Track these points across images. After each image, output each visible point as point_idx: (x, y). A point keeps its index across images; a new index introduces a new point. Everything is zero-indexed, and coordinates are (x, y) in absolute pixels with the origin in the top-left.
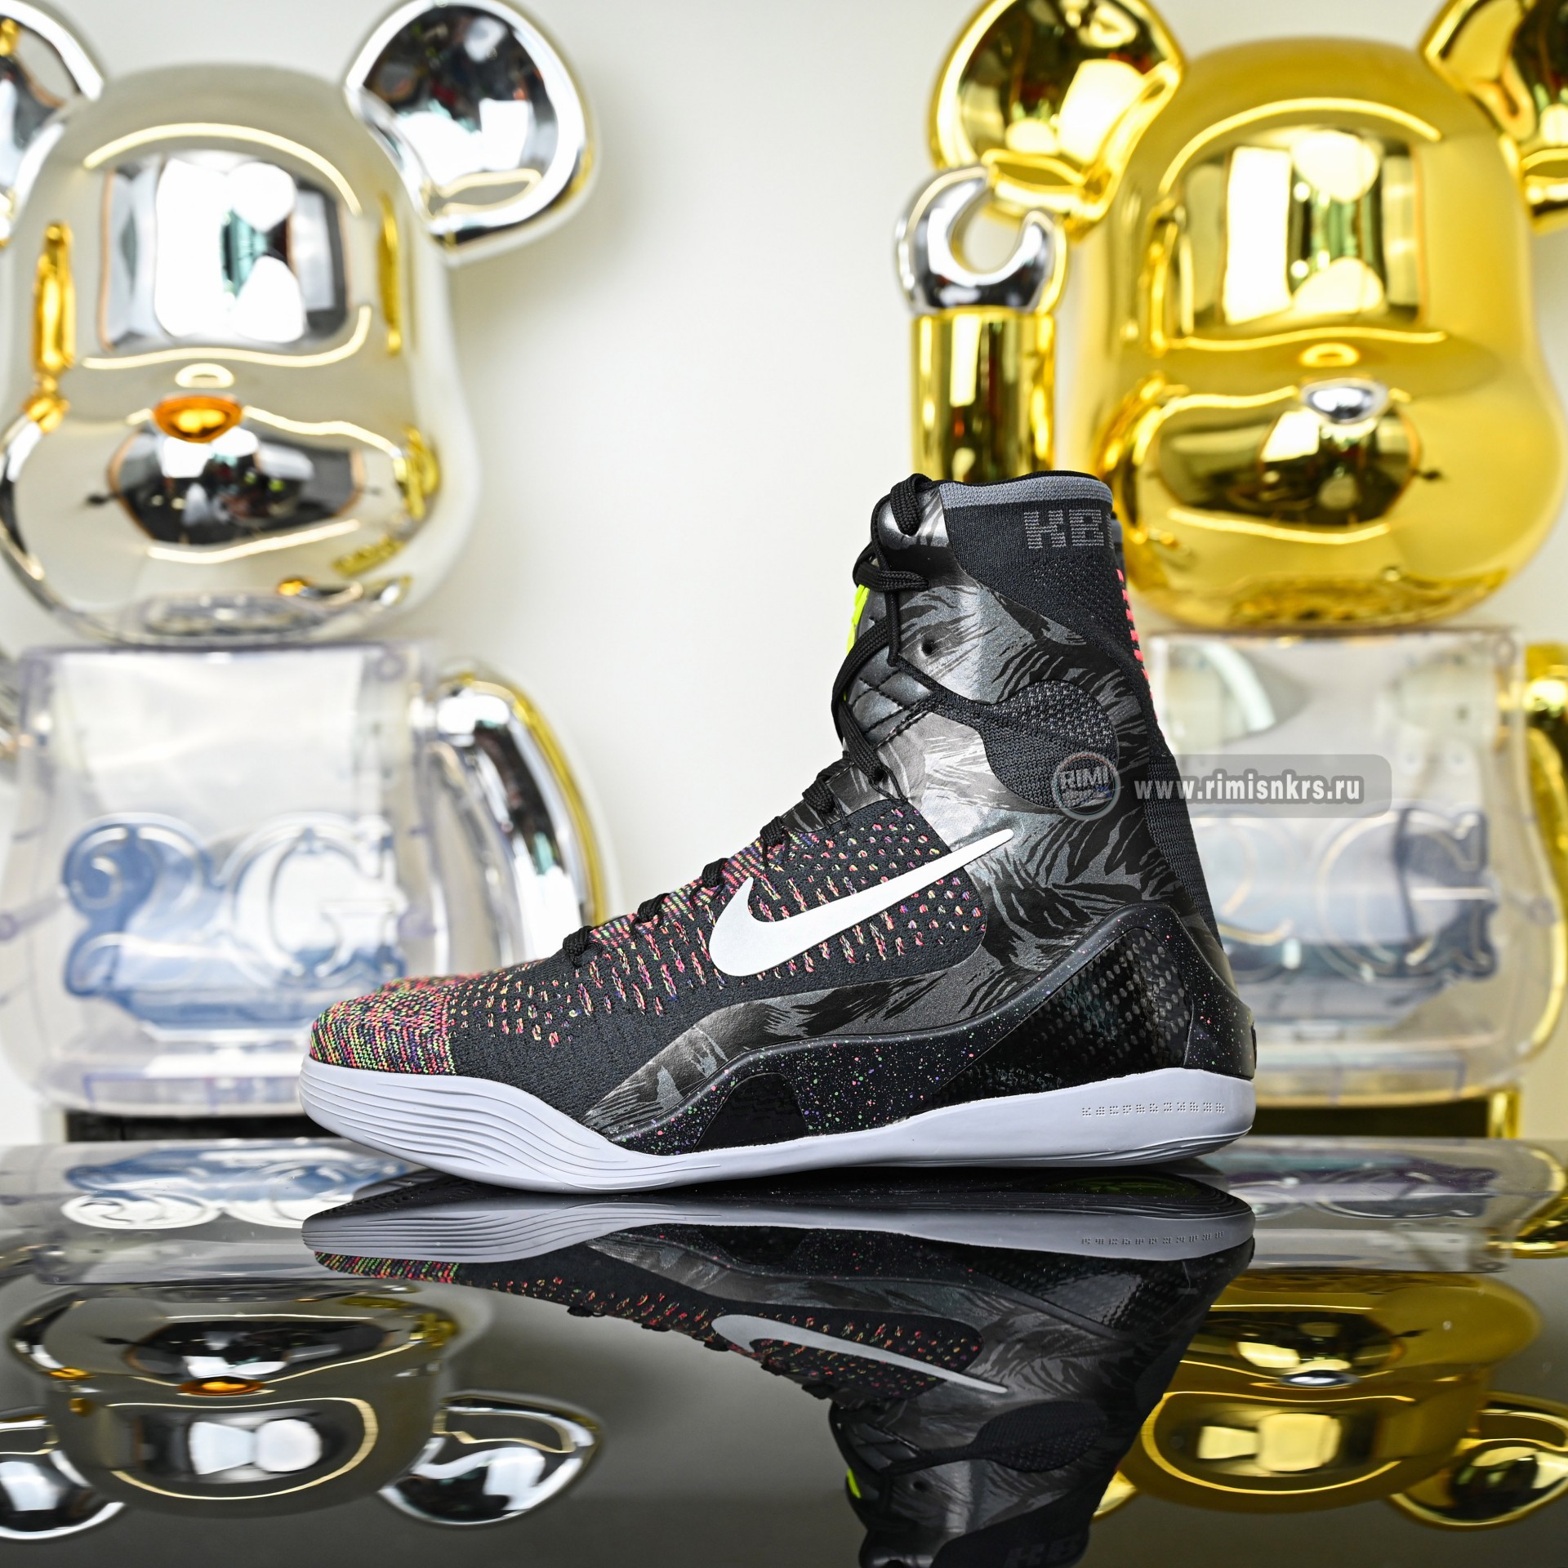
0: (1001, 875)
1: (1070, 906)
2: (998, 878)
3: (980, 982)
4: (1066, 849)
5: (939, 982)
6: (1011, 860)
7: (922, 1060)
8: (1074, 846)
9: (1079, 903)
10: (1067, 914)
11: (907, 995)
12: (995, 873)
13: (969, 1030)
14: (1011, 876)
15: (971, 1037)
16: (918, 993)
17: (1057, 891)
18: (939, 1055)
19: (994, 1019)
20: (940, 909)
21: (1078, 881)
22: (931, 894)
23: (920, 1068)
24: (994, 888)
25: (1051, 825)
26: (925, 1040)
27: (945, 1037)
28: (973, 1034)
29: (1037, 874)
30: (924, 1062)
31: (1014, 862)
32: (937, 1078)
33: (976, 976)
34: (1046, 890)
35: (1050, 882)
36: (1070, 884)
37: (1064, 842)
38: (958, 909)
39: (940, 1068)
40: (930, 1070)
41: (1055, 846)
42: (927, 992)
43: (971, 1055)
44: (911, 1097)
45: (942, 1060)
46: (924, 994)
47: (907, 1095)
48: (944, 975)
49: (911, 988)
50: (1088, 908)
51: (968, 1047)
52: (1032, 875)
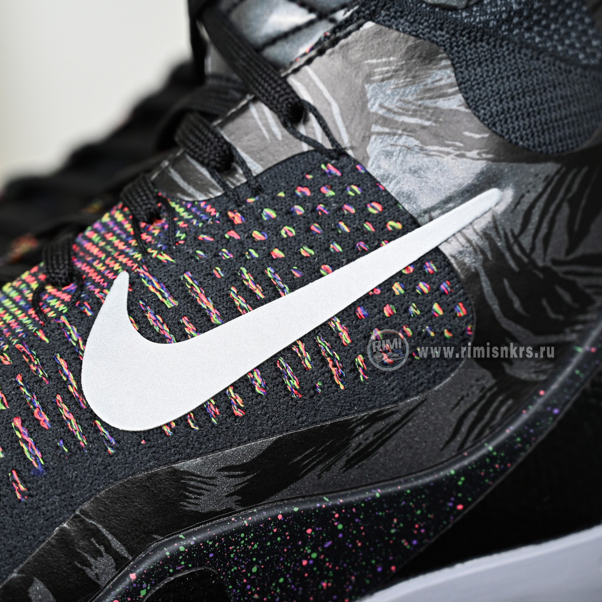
0: (489, 255)
1: (570, 287)
2: (486, 259)
3: (468, 405)
4: (566, 210)
5: (416, 412)
6: (502, 232)
7: (395, 521)
8: (574, 204)
9: (581, 282)
10: (567, 298)
11: (375, 434)
12: (483, 252)
13: (458, 474)
14: (502, 255)
15: (460, 483)
16: (388, 431)
17: (555, 268)
18: (419, 512)
19: (489, 455)
20: (412, 309)
21: (580, 251)
22: (397, 288)
23: (393, 531)
24: (482, 273)
25: (547, 177)
26: (401, 494)
27: (427, 486)
28: (463, 479)
29: (533, 248)
30: (398, 523)
31: (506, 234)
32: (415, 542)
33: (462, 398)
34: (545, 270)
35: (548, 258)
36: (571, 257)
37: (562, 201)
38: (436, 307)
39: (419, 530)
40: (406, 533)
41: (552, 208)
42: (401, 428)
43: (460, 507)
44: (379, 569)
45: (422, 518)
46: (396, 431)
47: (374, 567)
48: (422, 402)
49: (380, 425)
50: (590, 286)
51: (456, 497)
52: (528, 251)
